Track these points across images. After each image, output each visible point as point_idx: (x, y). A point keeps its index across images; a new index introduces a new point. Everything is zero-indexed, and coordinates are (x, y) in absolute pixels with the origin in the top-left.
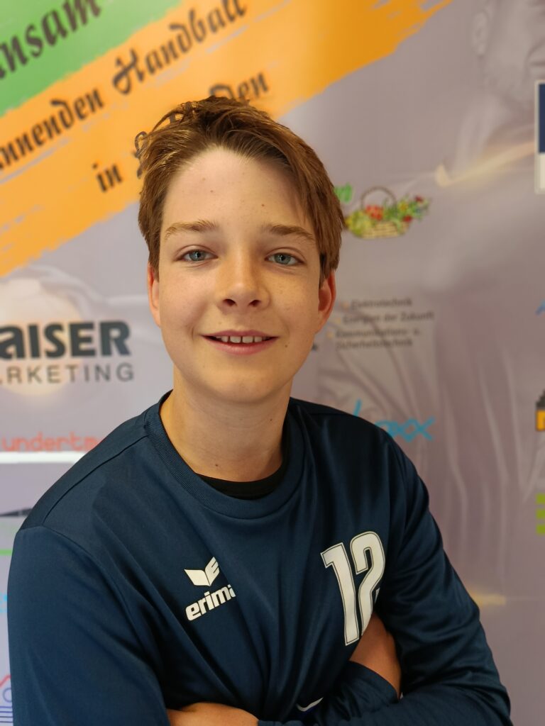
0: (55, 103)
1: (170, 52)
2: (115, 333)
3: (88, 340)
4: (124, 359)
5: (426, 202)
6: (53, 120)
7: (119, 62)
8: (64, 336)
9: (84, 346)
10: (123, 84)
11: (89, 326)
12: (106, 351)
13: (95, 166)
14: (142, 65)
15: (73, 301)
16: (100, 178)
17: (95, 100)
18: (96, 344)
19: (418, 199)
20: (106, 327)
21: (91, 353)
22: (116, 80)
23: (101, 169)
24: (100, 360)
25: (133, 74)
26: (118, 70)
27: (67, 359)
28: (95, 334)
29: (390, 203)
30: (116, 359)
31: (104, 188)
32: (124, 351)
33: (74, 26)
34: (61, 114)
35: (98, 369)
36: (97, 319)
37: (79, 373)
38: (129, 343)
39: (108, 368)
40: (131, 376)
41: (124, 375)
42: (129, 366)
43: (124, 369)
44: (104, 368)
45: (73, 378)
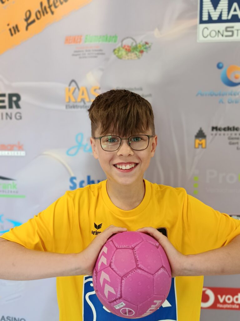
2: (14, 99)
3: (3, 101)
4: (18, 110)
5: (150, 44)
9: (1, 105)
11: (4, 95)
12: (11, 107)
13: (8, 25)
16: (10, 30)
18: (6, 104)
19: (146, 43)
20: (11, 96)
21: (4, 107)
23: (11, 26)
24: (8, 110)
28: (6, 99)
29: (134, 44)
30: (15, 110)
31: (12, 35)
32: (18, 107)
35: (7, 114)
36: (7, 92)
38: (20, 103)
39: (11, 114)
40: (21, 118)
41: (18, 117)
42: (20, 113)
43: (18, 115)
44: (9, 114)
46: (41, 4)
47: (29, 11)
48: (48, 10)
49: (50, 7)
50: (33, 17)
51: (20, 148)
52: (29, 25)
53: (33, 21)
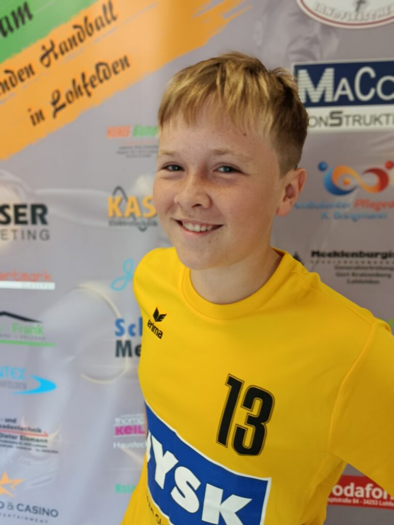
0: (7, 72)
1: (73, 42)
2: (39, 211)
3: (24, 215)
4: (44, 227)
6: (5, 82)
7: (44, 48)
8: (11, 212)
9: (21, 219)
10: (46, 61)
11: (24, 206)
12: (34, 222)
13: (29, 110)
14: (57, 50)
15: (16, 191)
16: (32, 117)
17: (30, 70)
18: (28, 218)
20: (34, 207)
21: (25, 223)
22: (42, 58)
23: (33, 112)
24: (30, 227)
25: (52, 55)
26: (43, 52)
27: (12, 226)
28: (28, 211)
30: (39, 227)
31: (34, 123)
32: (44, 222)
33: (17, 25)
34: (10, 79)
35: (29, 232)
36: (29, 202)
37: (19, 234)
38: (48, 217)
39: (35, 232)
40: (48, 237)
41: (44, 236)
42: (46, 231)
43: (44, 233)
44: (32, 232)
45: (15, 238)
46: (74, 82)
47: (58, 92)
48: (83, 90)
49: (85, 86)
50: (63, 100)
51: (47, 279)
52: (57, 110)
53: (63, 106)
